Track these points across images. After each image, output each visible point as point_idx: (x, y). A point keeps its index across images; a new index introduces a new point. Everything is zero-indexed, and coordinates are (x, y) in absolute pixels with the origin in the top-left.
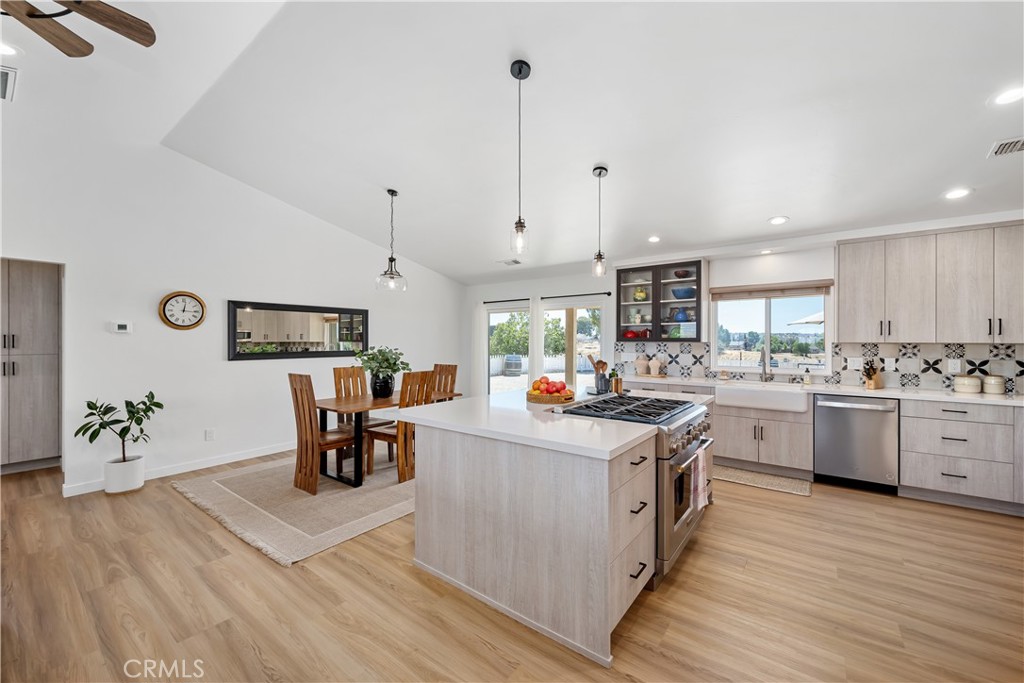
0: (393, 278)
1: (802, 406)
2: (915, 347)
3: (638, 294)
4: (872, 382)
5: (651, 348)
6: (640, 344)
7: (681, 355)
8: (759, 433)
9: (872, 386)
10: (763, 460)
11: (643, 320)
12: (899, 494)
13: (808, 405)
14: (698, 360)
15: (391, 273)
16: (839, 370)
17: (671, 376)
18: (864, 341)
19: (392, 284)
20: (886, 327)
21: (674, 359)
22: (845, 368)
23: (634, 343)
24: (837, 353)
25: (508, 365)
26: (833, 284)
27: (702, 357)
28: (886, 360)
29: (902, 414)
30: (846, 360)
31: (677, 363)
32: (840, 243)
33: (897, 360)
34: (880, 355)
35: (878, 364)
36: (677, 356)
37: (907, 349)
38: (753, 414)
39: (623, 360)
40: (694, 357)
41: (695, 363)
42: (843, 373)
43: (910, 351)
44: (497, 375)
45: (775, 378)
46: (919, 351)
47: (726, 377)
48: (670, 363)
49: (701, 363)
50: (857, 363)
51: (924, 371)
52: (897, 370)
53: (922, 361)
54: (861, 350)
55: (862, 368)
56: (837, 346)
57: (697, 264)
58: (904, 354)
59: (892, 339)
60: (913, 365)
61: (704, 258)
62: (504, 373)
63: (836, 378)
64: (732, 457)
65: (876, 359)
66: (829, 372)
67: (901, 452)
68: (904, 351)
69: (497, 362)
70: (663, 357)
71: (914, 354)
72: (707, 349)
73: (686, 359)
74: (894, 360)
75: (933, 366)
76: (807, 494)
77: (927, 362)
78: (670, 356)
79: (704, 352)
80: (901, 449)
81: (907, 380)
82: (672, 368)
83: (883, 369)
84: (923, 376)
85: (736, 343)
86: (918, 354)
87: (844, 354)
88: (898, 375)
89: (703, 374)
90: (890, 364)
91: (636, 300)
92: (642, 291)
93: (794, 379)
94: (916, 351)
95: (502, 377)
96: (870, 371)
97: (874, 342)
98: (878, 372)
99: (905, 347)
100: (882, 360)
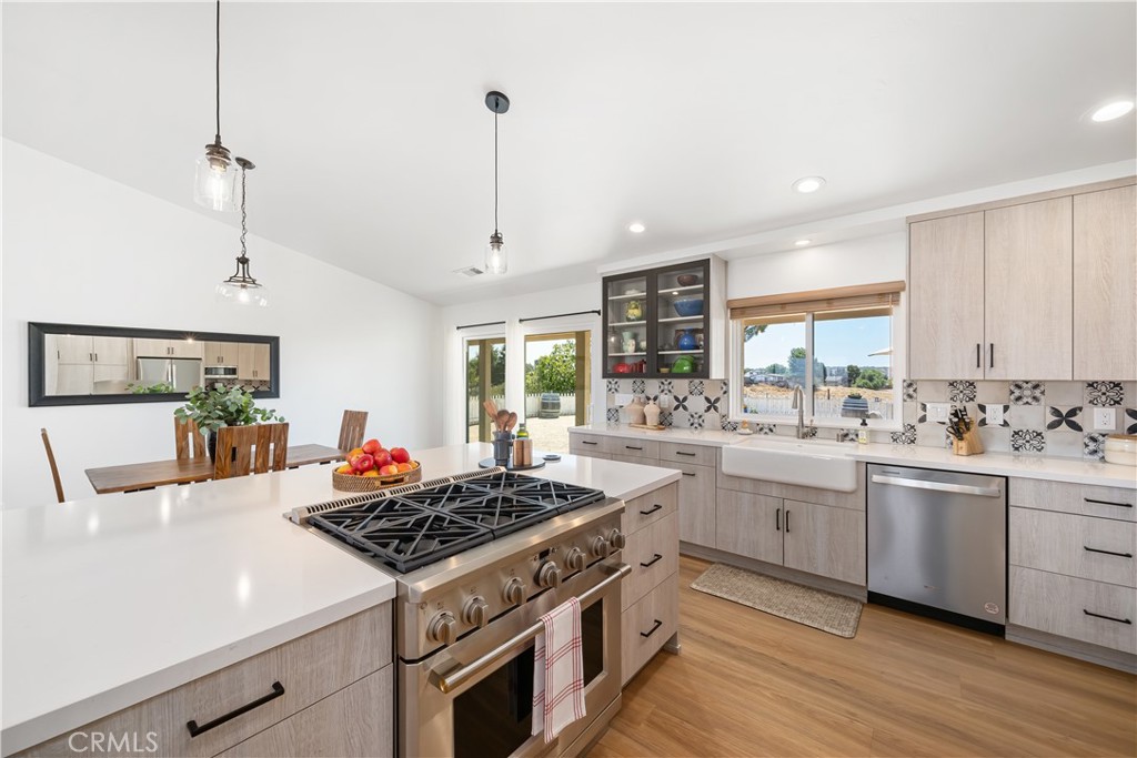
0: (243, 287)
1: (846, 481)
2: (1036, 387)
3: (631, 311)
4: (963, 444)
5: (653, 386)
6: (639, 381)
7: (690, 397)
8: (783, 521)
9: (964, 452)
10: (790, 564)
11: (638, 349)
12: (1007, 637)
13: (858, 481)
14: (712, 405)
15: (246, 281)
16: (914, 422)
17: (678, 427)
18: (951, 377)
19: (244, 296)
20: (986, 354)
21: (681, 403)
22: (923, 419)
23: (631, 381)
24: (910, 396)
25: (544, 405)
26: (903, 289)
27: (717, 400)
28: (988, 408)
29: (1011, 502)
30: (924, 407)
31: (685, 408)
32: (911, 222)
33: (1006, 408)
34: (979, 400)
35: (973, 414)
36: (685, 399)
37: (1023, 391)
38: (775, 491)
39: (617, 404)
40: (707, 399)
41: (709, 409)
42: (919, 427)
43: (1027, 393)
44: (532, 417)
45: (819, 434)
46: (1043, 393)
47: (748, 431)
48: (677, 408)
49: (716, 409)
50: (941, 411)
51: (1052, 426)
52: (1006, 424)
53: (1048, 410)
54: (947, 391)
55: (947, 421)
56: (910, 385)
57: (704, 264)
58: (1019, 399)
59: (995, 374)
60: (1033, 417)
61: (714, 254)
62: (539, 415)
63: (909, 436)
64: (745, 554)
65: (971, 407)
66: (898, 426)
67: (1011, 567)
68: (1017, 393)
69: (534, 402)
70: (666, 400)
71: (1035, 398)
72: (725, 389)
73: (697, 404)
74: (1001, 407)
75: (1067, 419)
76: (847, 634)
77: (1056, 412)
78: (676, 398)
79: (720, 394)
80: (1011, 562)
81: (1023, 441)
82: (679, 416)
83: (983, 422)
84: (1049, 435)
85: (833, 379)
86: (1042, 397)
87: (921, 397)
88: (1008, 432)
89: (719, 425)
90: (994, 415)
91: (629, 320)
92: (636, 307)
93: (846, 435)
94: (1037, 393)
95: (537, 419)
96: (959, 426)
97: (967, 378)
98: (974, 428)
99: (1019, 387)
100: (982, 408)
